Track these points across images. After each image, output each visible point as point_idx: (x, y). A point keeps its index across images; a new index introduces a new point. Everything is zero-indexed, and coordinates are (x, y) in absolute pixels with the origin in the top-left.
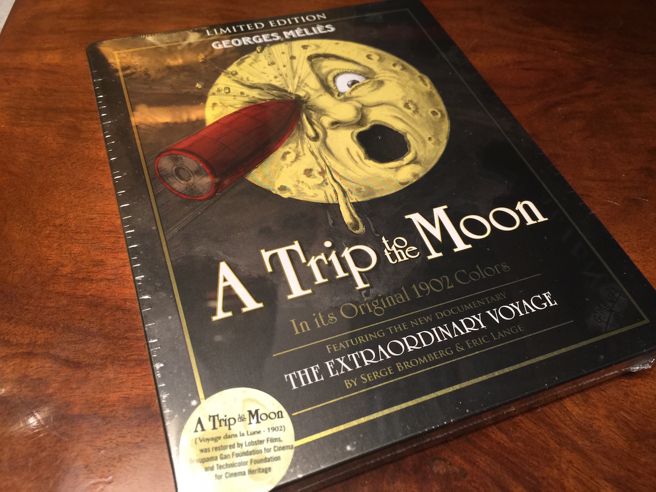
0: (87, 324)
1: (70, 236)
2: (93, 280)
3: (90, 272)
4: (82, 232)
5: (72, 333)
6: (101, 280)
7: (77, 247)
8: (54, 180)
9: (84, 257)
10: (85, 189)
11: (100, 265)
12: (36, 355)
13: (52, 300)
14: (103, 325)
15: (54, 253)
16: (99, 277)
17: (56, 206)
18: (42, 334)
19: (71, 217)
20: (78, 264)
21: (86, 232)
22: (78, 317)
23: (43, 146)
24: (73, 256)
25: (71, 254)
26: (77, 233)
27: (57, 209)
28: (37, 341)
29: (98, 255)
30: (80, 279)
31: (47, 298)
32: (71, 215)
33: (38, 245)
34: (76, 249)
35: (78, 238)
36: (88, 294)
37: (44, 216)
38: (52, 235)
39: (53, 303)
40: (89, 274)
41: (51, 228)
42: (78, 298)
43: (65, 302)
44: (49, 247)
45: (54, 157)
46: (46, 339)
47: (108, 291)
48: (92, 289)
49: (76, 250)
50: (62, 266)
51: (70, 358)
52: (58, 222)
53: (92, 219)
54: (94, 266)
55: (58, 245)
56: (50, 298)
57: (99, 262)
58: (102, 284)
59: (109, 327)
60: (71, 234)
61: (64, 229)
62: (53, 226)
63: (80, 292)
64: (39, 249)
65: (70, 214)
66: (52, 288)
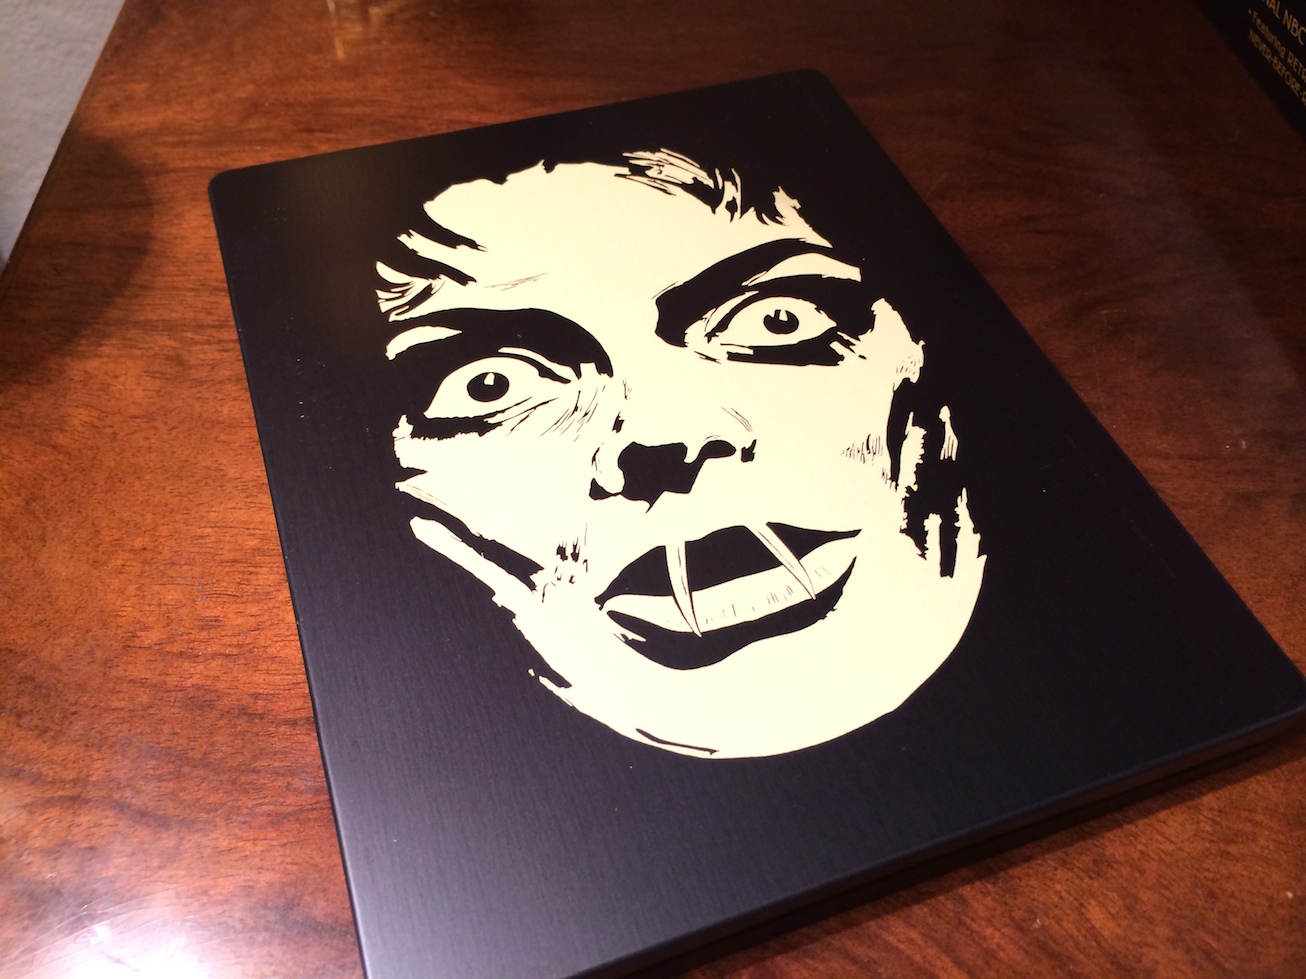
0: (184, 742)
1: (161, 571)
2: (198, 656)
3: (193, 641)
4: (183, 563)
5: (156, 760)
6: (214, 656)
7: (172, 592)
8: (134, 460)
9: (183, 611)
10: (192, 479)
11: (213, 627)
12: (86, 801)
13: (121, 695)
14: (213, 744)
15: (127, 603)
16: (209, 650)
17: (135, 512)
18: (101, 762)
19: (163, 534)
20: (172, 626)
21: (191, 563)
22: (166, 729)
23: (118, 396)
24: (164, 608)
25: (160, 605)
26: (173, 564)
27: (139, 519)
28: (91, 775)
29: (209, 608)
30: (174, 654)
31: (113, 691)
32: (164, 531)
33: (100, 588)
34: (171, 595)
35: (175, 575)
36: (189, 683)
37: (114, 531)
38: (126, 568)
39: (124, 700)
40: (192, 645)
41: (127, 555)
42: (169, 691)
43: (145, 699)
44: (121, 592)
45: (138, 418)
46: (106, 771)
47: (224, 677)
48: (195, 674)
49: (170, 597)
50: (145, 628)
51: (150, 809)
52: (139, 543)
53: (202, 537)
54: (202, 629)
55: (136, 589)
56: (119, 692)
57: (211, 621)
58: (214, 664)
59: (224, 749)
60: (162, 568)
61: (150, 556)
62: (131, 550)
63: (172, 681)
64: (101, 595)
65: (162, 528)
66: (122, 673)
